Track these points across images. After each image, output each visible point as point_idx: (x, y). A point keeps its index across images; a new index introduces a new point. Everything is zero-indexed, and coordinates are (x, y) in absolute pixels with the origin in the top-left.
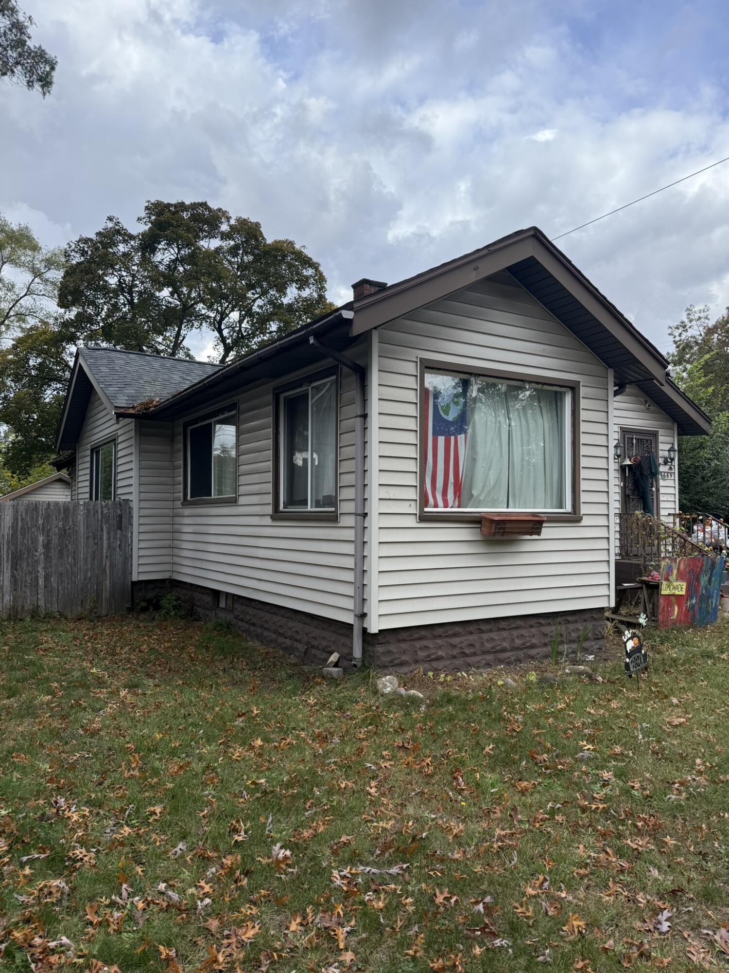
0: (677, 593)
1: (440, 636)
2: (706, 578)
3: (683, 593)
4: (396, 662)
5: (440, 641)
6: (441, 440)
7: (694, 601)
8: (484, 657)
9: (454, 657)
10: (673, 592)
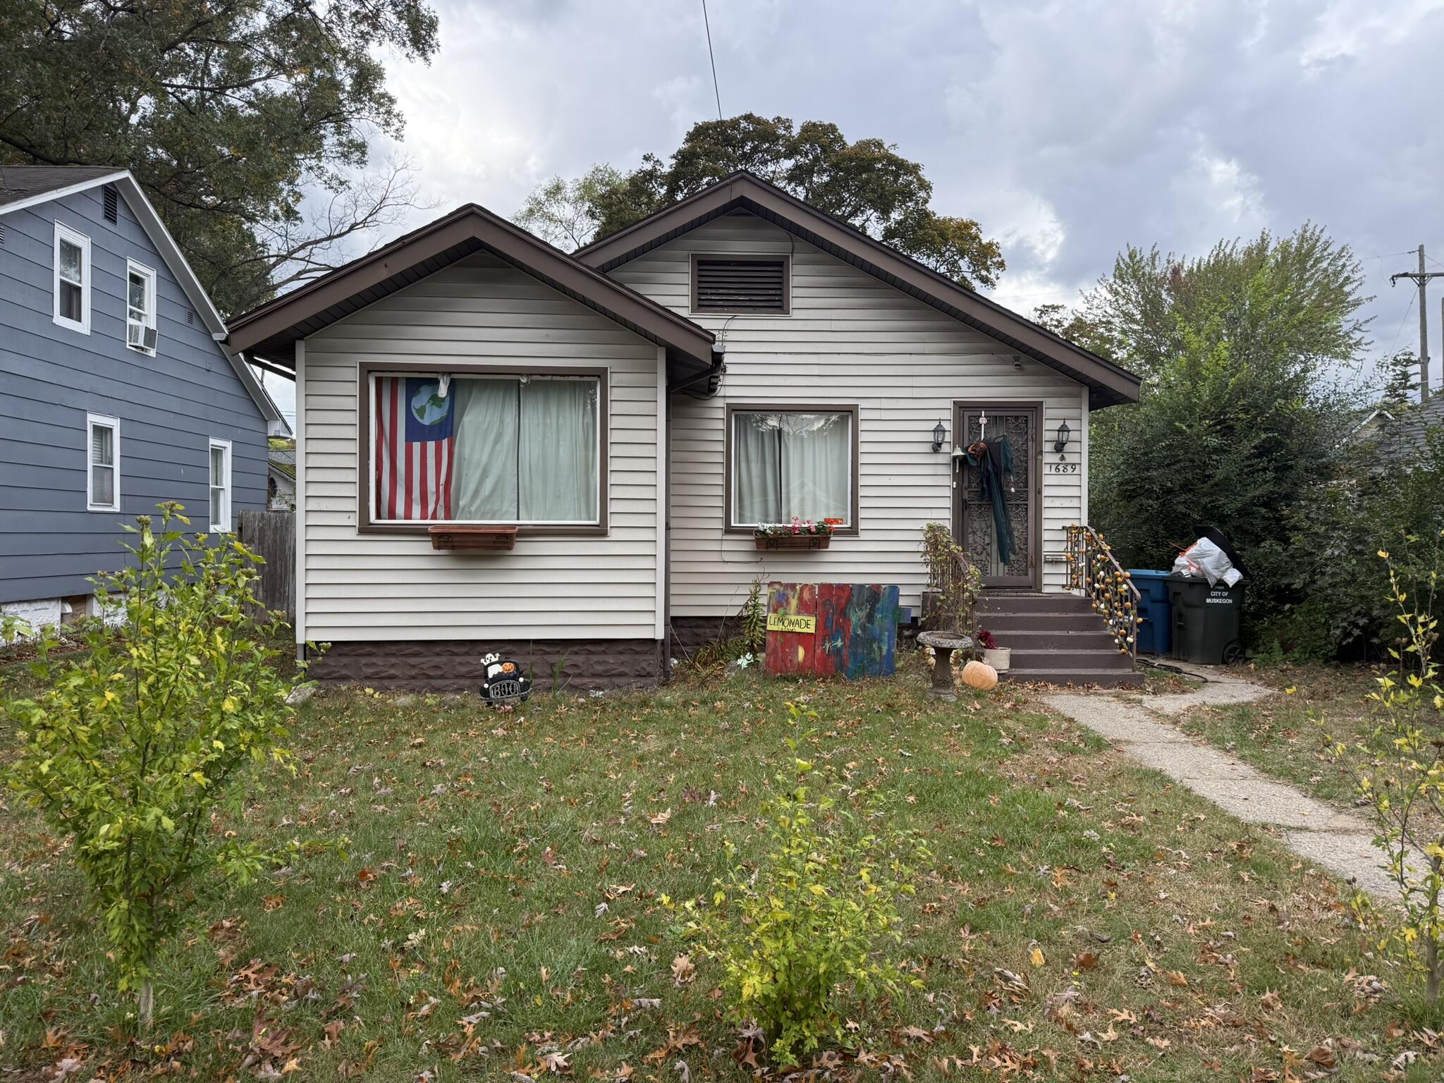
0: (797, 629)
1: (394, 654)
2: (862, 614)
3: (812, 630)
4: (334, 675)
5: (393, 660)
6: (417, 446)
7: (839, 643)
8: (457, 681)
9: (414, 678)
10: (790, 628)
